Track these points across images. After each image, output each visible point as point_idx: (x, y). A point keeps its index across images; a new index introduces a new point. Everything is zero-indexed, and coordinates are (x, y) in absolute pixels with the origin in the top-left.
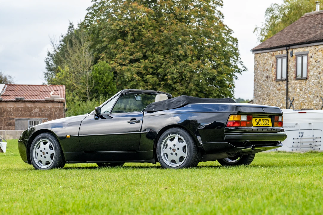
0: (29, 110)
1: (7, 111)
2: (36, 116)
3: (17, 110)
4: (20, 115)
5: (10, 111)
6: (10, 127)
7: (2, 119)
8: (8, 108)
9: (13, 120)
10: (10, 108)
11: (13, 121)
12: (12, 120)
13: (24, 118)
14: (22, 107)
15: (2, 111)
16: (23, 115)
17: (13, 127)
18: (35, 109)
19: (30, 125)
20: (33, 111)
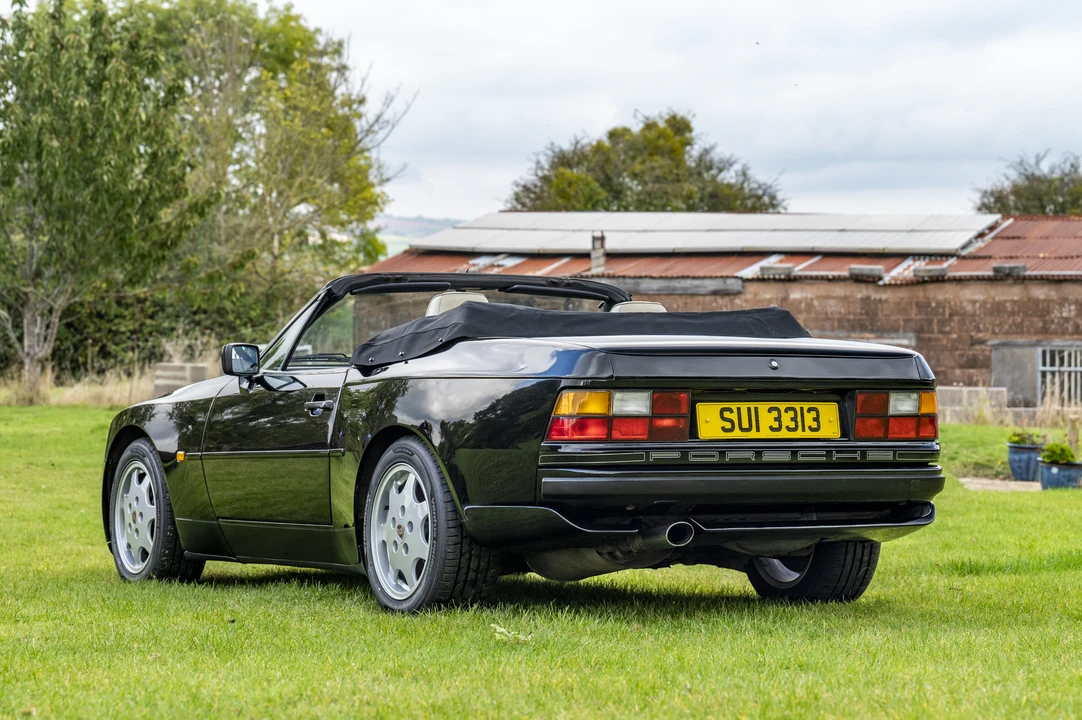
0: (1042, 310)
1: (963, 314)
2: (1063, 333)
3: (998, 308)
4: (1006, 327)
5: (974, 315)
6: (972, 371)
7: (945, 342)
8: (965, 304)
9: (983, 347)
10: (974, 302)
11: (983, 351)
12: (978, 347)
13: (1021, 340)
14: (1016, 298)
15: (943, 314)
16: (1019, 329)
17: (984, 370)
18: (1061, 305)
19: (1044, 364)
20: (1056, 313)
